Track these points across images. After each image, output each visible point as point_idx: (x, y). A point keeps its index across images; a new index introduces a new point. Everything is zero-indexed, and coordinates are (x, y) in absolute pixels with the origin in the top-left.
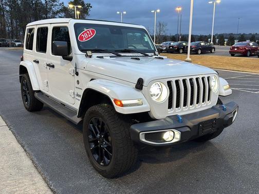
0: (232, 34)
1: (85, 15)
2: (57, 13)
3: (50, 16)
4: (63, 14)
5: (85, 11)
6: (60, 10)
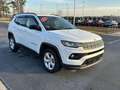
0: (90, 16)
1: (23, 6)
2: (8, 4)
3: (5, 5)
4: (12, 5)
5: (23, 3)
6: (10, 2)
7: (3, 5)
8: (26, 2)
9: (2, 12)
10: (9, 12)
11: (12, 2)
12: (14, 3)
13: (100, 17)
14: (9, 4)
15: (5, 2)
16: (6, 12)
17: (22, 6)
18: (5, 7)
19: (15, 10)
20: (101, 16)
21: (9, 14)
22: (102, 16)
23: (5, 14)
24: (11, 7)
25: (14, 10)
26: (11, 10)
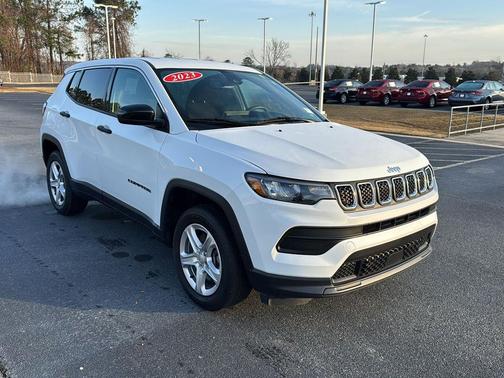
1: (127, 25)
2: (69, 20)
3: (55, 24)
4: (82, 22)
5: (128, 15)
6: (76, 13)
7: (49, 22)
8: (139, 8)
9: (44, 51)
10: (70, 53)
11: (86, 9)
12: (93, 14)
13: (459, 65)
14: (72, 17)
15: (56, 10)
16: (61, 53)
17: (122, 28)
18: (57, 32)
19: (95, 42)
20: (462, 65)
21: (70, 59)
22: (469, 63)
23: (56, 57)
24: (78, 29)
25: (92, 43)
26: (80, 42)
